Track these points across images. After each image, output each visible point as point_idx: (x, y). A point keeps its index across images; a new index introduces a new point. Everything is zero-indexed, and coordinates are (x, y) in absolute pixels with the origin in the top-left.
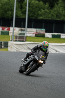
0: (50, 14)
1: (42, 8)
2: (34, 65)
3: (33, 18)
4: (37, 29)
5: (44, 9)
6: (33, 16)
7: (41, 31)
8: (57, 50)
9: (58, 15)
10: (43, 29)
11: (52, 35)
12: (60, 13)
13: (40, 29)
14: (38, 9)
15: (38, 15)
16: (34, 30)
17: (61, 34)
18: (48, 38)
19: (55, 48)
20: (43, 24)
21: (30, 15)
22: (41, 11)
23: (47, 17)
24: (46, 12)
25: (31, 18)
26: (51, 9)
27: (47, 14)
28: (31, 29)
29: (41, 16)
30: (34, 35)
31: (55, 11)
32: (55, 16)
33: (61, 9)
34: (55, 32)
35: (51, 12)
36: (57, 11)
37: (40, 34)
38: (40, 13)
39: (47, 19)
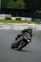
0: (14, 5)
1: (9, 1)
2: (24, 43)
3: (4, 7)
4: (7, 15)
5: (11, 2)
6: (4, 6)
7: (9, 16)
8: (19, 28)
9: (20, 5)
10: (10, 15)
11: (16, 18)
12: (21, 5)
13: (8, 15)
14: (7, 2)
15: (7, 5)
16: (4, 15)
17: (22, 18)
18: (13, 20)
19: (18, 27)
20: (10, 12)
21: (2, 6)
22: (9, 3)
23: (12, 7)
24: (12, 4)
25: (2, 7)
26: (15, 2)
27: (12, 5)
28: (2, 15)
29: (9, 6)
30: (4, 19)
31: (18, 3)
32: (18, 6)
33: (21, 2)
34: (17, 17)
35: (15, 4)
36: (19, 3)
37: (8, 18)
38: (8, 4)
39: (13, 8)
